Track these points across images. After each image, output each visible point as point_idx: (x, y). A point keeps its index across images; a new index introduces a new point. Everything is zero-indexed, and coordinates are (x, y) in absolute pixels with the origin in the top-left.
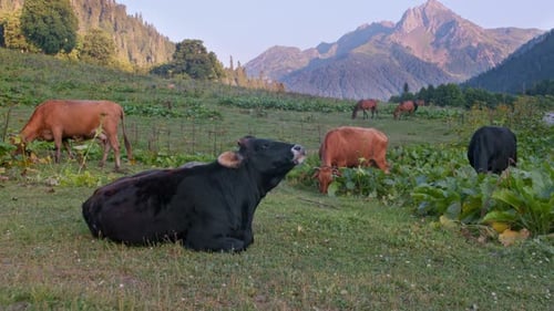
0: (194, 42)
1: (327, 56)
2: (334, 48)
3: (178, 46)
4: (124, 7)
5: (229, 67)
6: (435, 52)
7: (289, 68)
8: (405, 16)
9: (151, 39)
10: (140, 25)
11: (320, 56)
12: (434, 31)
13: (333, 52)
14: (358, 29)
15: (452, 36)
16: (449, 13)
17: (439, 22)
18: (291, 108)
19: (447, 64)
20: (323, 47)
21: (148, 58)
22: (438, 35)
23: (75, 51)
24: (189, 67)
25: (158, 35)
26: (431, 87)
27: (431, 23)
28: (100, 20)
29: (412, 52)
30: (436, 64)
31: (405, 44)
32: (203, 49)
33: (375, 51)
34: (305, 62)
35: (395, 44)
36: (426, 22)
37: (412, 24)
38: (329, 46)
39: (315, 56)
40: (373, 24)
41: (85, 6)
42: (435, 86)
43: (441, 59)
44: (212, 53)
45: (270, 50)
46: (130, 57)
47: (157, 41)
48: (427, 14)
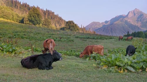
0: (71, 21)
1: (107, 24)
2: (109, 22)
3: (67, 22)
4: (54, 12)
5: (81, 27)
6: (137, 23)
7: (97, 27)
8: (129, 13)
9: (61, 21)
10: (58, 17)
11: (105, 24)
12: (137, 17)
13: (109, 23)
14: (116, 17)
15: (142, 18)
16: (141, 12)
17: (138, 15)
18: (94, 39)
19: (140, 26)
20: (106, 22)
21: (60, 25)
22: (138, 18)
23: (41, 24)
24: (70, 28)
25: (62, 19)
26: (135, 32)
27: (136, 15)
28: (48, 16)
29: (131, 23)
30: (138, 26)
31: (129, 21)
32: (74, 23)
33: (120, 23)
34: (101, 26)
35: (126, 21)
36: (135, 14)
37: (131, 15)
38: (108, 21)
39: (104, 24)
40: (120, 15)
41: (44, 13)
42: (136, 32)
43: (139, 24)
44: (76, 24)
45: (92, 23)
46: (55, 25)
47: (62, 21)
48: (135, 12)
